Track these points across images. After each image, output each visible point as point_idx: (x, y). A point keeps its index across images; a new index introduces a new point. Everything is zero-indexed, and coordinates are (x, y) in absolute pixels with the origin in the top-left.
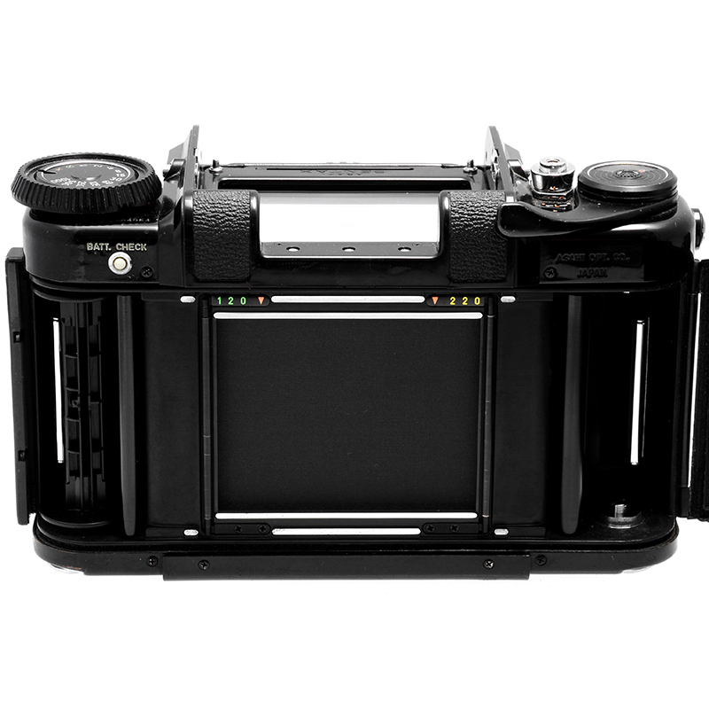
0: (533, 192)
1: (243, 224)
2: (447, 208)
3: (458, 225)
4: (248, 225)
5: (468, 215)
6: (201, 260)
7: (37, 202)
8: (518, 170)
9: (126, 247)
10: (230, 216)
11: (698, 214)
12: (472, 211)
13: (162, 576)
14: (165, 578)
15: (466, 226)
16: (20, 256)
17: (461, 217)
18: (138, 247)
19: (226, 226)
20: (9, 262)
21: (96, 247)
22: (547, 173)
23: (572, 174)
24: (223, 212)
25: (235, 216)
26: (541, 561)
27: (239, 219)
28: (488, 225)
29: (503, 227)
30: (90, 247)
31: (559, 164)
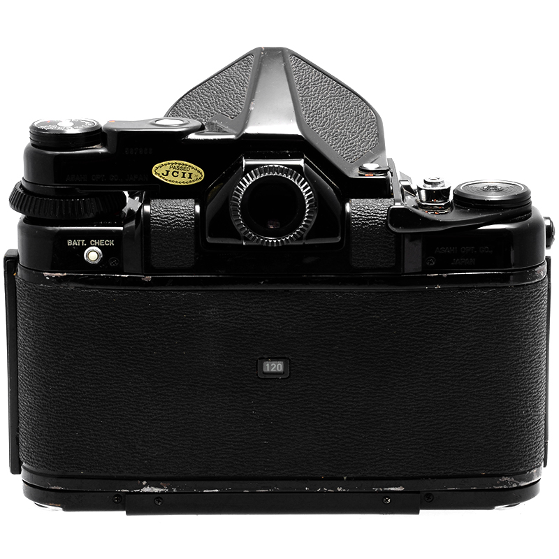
0: (418, 204)
1: (189, 223)
2: (348, 211)
3: (357, 224)
4: (193, 224)
5: (365, 216)
6: (157, 252)
7: (29, 210)
8: (408, 188)
9: (98, 243)
10: (179, 217)
11: (549, 221)
12: (368, 213)
13: (125, 512)
14: (128, 514)
15: (364, 224)
16: (15, 254)
17: (359, 218)
18: (107, 243)
19: (175, 225)
20: (6, 259)
21: (75, 243)
22: (429, 187)
23: (449, 189)
24: (173, 215)
25: (183, 218)
26: (429, 498)
27: (186, 220)
28: (381, 223)
29: (392, 225)
30: (70, 243)
31: (438, 181)
